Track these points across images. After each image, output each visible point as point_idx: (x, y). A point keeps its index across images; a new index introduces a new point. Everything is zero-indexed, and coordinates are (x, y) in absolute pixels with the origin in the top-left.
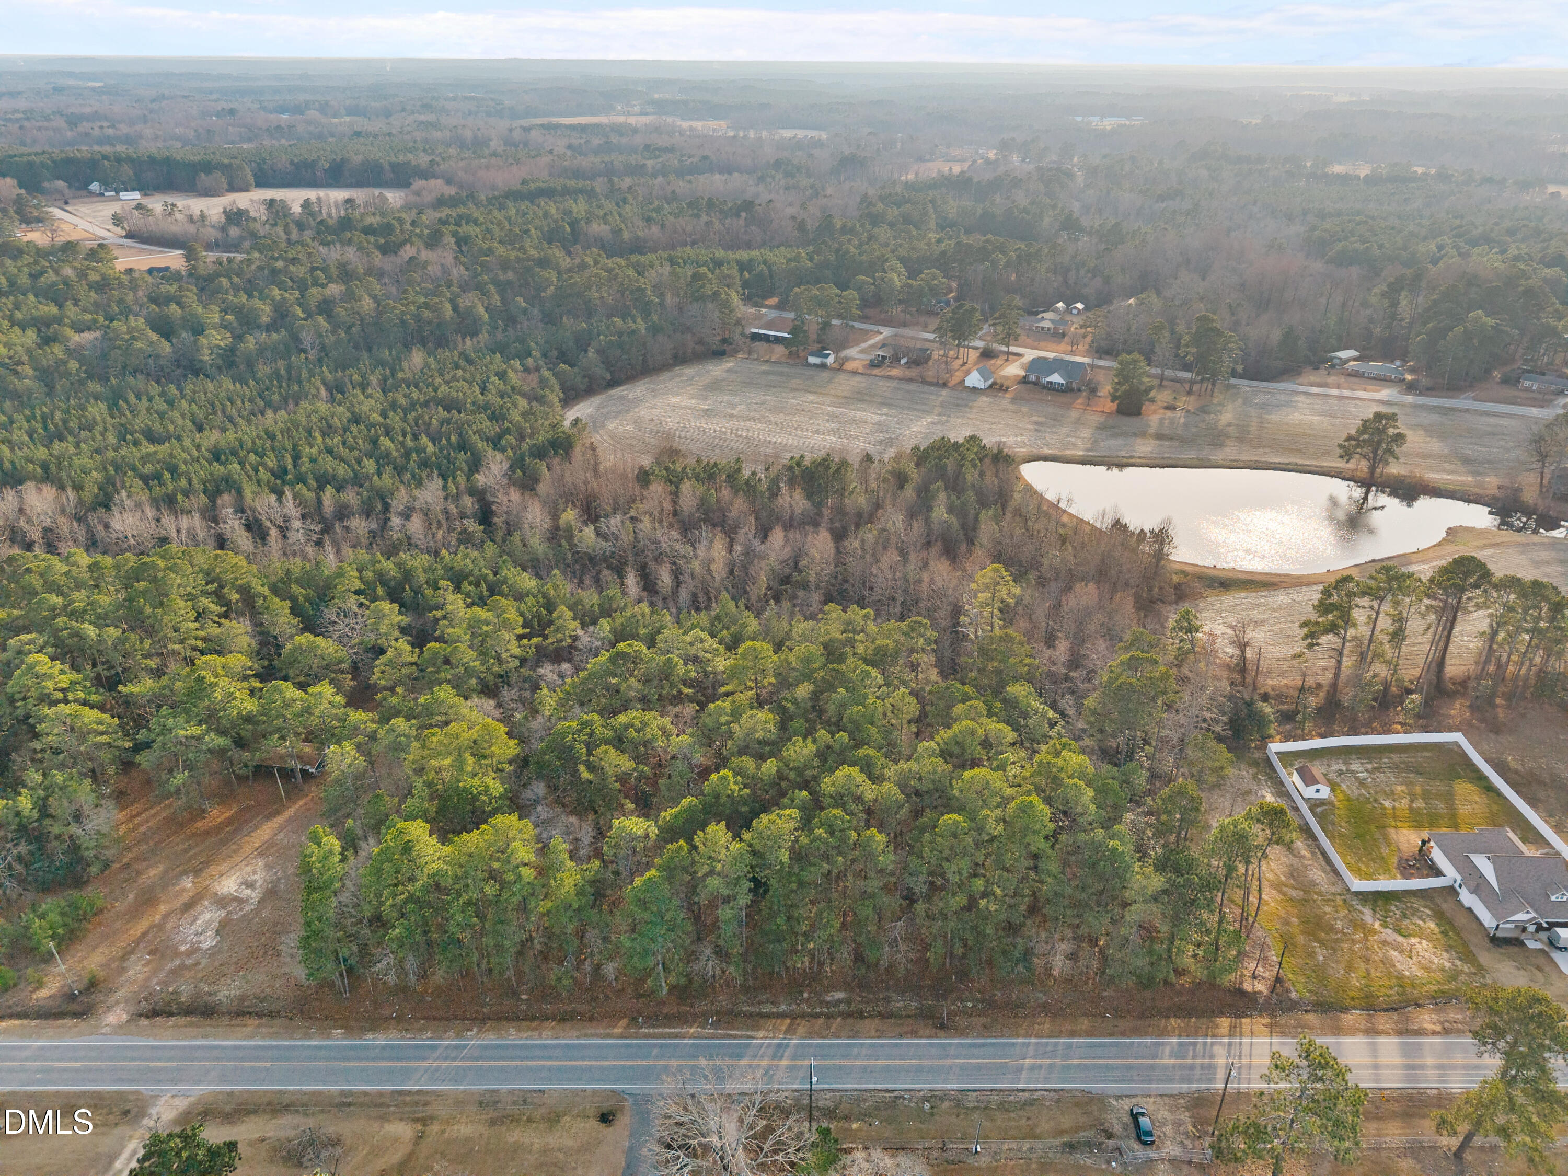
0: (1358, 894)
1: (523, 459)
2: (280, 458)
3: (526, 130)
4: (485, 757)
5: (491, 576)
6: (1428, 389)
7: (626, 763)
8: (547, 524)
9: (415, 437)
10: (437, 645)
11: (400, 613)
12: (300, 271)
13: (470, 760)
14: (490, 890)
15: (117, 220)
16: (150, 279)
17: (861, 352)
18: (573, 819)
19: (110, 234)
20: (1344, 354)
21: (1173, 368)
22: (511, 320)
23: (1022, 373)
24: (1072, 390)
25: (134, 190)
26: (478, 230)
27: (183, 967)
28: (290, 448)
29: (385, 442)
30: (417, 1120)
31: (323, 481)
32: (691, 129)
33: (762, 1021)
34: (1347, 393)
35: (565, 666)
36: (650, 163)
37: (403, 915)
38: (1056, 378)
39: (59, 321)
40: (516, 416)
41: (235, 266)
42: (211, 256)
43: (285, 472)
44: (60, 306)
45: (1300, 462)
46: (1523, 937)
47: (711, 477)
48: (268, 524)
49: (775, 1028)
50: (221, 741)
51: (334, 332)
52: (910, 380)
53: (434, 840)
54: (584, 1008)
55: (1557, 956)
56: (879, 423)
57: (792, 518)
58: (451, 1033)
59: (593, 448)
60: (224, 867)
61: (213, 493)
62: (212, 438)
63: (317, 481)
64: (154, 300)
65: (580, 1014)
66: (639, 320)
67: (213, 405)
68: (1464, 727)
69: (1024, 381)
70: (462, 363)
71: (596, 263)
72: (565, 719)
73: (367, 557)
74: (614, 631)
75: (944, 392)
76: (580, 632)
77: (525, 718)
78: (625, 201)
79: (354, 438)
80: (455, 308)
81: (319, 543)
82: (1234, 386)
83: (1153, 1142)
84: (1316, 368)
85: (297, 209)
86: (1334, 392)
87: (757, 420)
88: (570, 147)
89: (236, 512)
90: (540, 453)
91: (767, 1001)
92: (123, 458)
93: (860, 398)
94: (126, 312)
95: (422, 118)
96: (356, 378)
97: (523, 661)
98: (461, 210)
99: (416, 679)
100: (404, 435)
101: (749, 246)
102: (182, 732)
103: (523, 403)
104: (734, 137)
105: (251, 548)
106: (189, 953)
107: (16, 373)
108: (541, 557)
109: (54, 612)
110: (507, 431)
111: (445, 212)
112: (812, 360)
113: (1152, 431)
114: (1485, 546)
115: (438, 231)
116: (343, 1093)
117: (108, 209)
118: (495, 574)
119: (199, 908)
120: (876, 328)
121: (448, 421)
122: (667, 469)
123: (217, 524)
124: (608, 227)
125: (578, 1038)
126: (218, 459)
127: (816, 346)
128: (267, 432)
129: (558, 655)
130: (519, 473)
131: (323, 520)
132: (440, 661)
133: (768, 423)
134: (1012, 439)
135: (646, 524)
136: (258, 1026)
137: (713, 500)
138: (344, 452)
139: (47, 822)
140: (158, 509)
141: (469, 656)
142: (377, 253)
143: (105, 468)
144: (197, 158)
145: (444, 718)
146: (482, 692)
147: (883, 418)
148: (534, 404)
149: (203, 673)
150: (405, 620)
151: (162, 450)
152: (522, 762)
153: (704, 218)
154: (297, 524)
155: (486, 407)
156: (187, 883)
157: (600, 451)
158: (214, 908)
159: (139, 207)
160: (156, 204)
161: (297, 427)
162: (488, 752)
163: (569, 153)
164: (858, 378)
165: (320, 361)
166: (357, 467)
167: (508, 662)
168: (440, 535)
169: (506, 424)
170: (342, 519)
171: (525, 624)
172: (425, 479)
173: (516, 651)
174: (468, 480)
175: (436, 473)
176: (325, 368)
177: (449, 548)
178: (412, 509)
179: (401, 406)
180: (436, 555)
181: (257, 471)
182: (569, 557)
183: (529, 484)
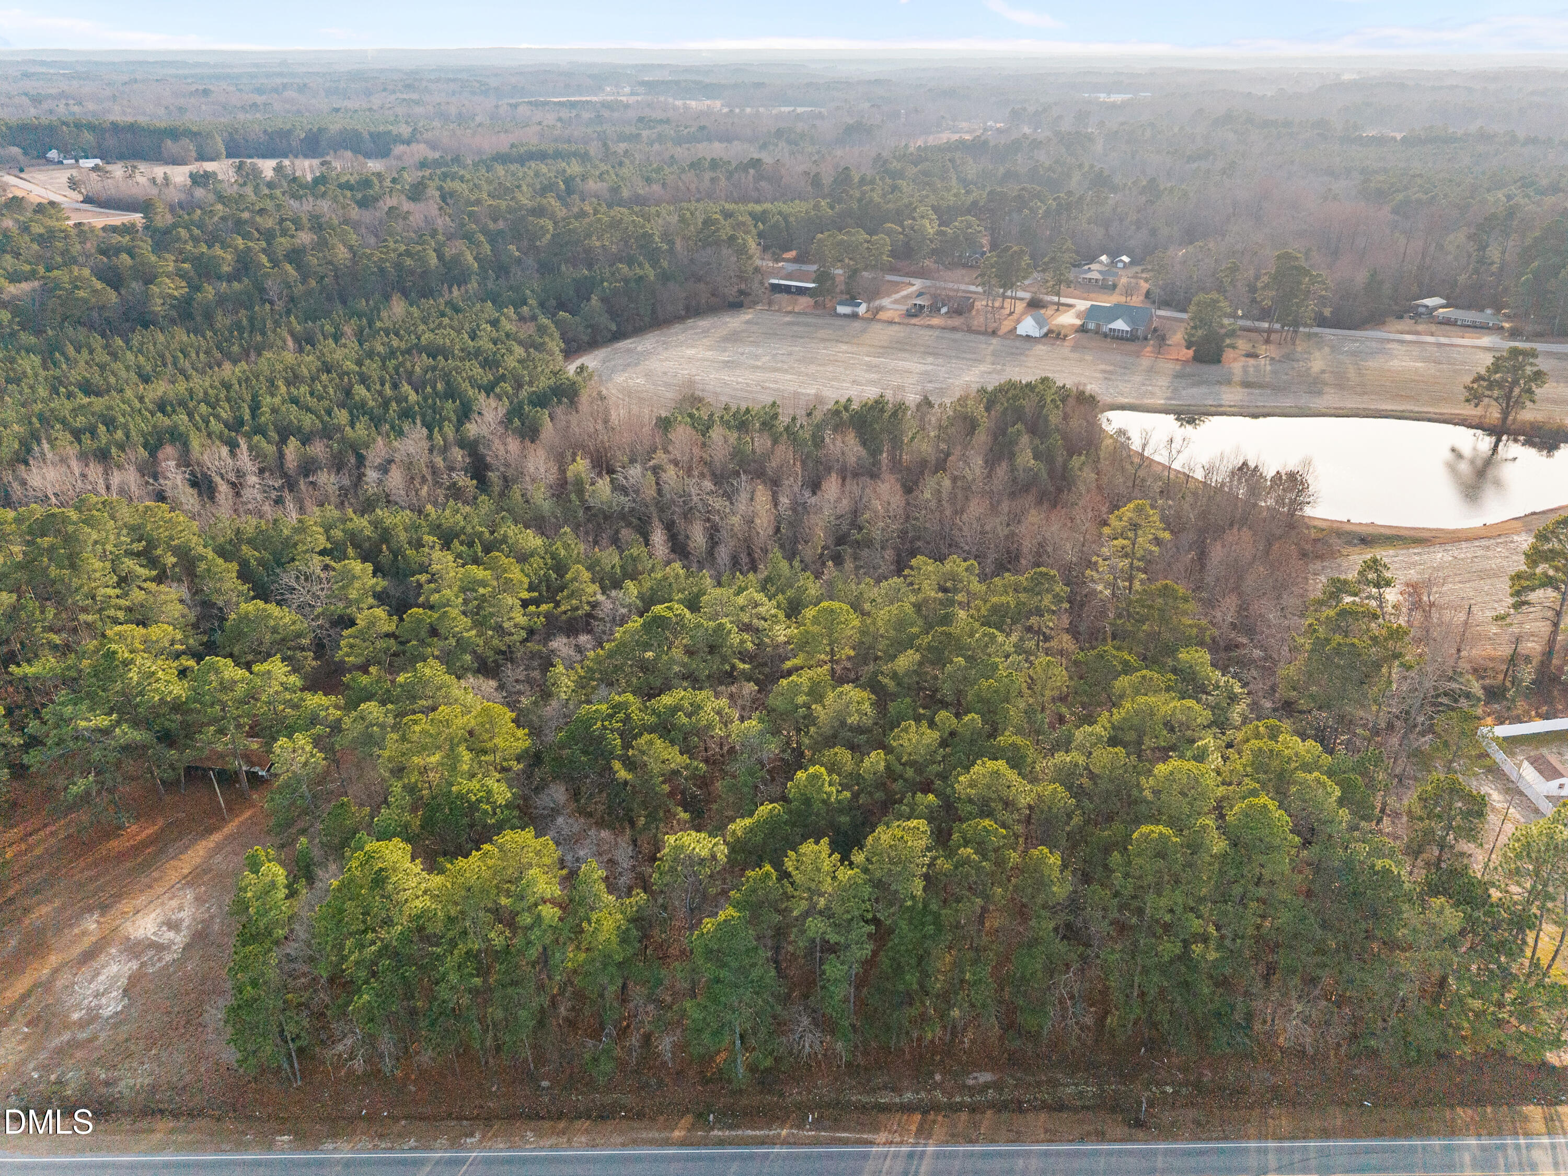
1: (521, 408)
2: (235, 408)
4: (485, 752)
5: (487, 535)
6: (1535, 335)
7: (675, 758)
8: (552, 477)
9: (395, 386)
10: (421, 610)
11: (374, 574)
12: (268, 223)
13: (466, 756)
14: (497, 937)
15: (73, 184)
16: (104, 235)
17: (896, 302)
18: (605, 834)
19: (64, 197)
20: (1429, 302)
22: (504, 270)
23: (1078, 322)
24: (1139, 338)
25: (95, 157)
26: (464, 185)
27: (74, 1044)
28: (248, 398)
29: (360, 391)
31: (285, 433)
32: (686, 107)
33: (882, 1117)
34: (1443, 340)
35: (583, 639)
36: (645, 133)
37: (374, 974)
38: (1120, 325)
40: (511, 362)
43: (242, 423)
47: (745, 425)
48: (218, 479)
49: (903, 1130)
50: (137, 736)
51: (304, 281)
52: (954, 329)
53: (417, 867)
54: (629, 1100)
56: (926, 373)
58: (443, 1141)
59: (601, 398)
60: (141, 900)
61: (153, 447)
62: (160, 389)
63: (279, 433)
64: (103, 252)
65: (623, 1108)
66: (647, 266)
67: (162, 357)
69: (1082, 329)
70: (448, 311)
71: (596, 211)
72: (589, 702)
73: (336, 514)
74: (641, 597)
75: (994, 341)
76: (600, 597)
77: (535, 703)
79: (325, 387)
80: (440, 257)
81: (279, 501)
82: (1316, 334)
84: (1400, 317)
85: (268, 173)
87: (786, 371)
88: (559, 120)
89: (178, 466)
90: (540, 401)
91: (885, 1087)
92: (52, 411)
93: (900, 347)
94: (70, 261)
95: (405, 96)
96: (329, 328)
97: (531, 632)
98: (446, 169)
99: (395, 655)
100: (383, 385)
101: (760, 199)
102: (83, 724)
103: (519, 351)
104: (730, 113)
105: (197, 507)
106: (82, 1024)
108: (547, 514)
110: (503, 378)
111: (428, 171)
112: (841, 309)
113: (1237, 379)
115: (421, 186)
118: (492, 533)
119: (103, 958)
120: (907, 280)
121: (434, 369)
122: (691, 416)
123: (156, 479)
124: (605, 185)
125: (624, 1145)
126: (163, 412)
127: (846, 294)
128: (224, 384)
129: (572, 628)
130: (517, 421)
131: (284, 475)
132: (423, 634)
133: (799, 374)
135: (671, 475)
136: (172, 1131)
137: (749, 450)
138: (312, 402)
140: (86, 464)
141: (462, 624)
142: (354, 206)
143: (29, 422)
145: (430, 702)
146: (478, 671)
147: (930, 368)
148: (533, 351)
149: (114, 647)
150: (381, 583)
151: (99, 403)
152: (534, 759)
153: (709, 176)
154: (253, 479)
155: (478, 352)
156: (91, 924)
157: (609, 403)
158: (124, 957)
159: (97, 168)
160: (118, 170)
161: (258, 377)
162: (489, 745)
163: (559, 124)
164: (895, 328)
165: (288, 312)
166: (327, 418)
167: (511, 634)
168: (424, 491)
169: (501, 371)
170: (306, 476)
171: (531, 589)
172: (406, 428)
173: (521, 619)
174: (457, 430)
175: (418, 421)
176: (292, 318)
177: (435, 504)
178: (390, 461)
179: (379, 354)
180: (420, 512)
181: (207, 423)
182: (581, 513)
183: (530, 433)
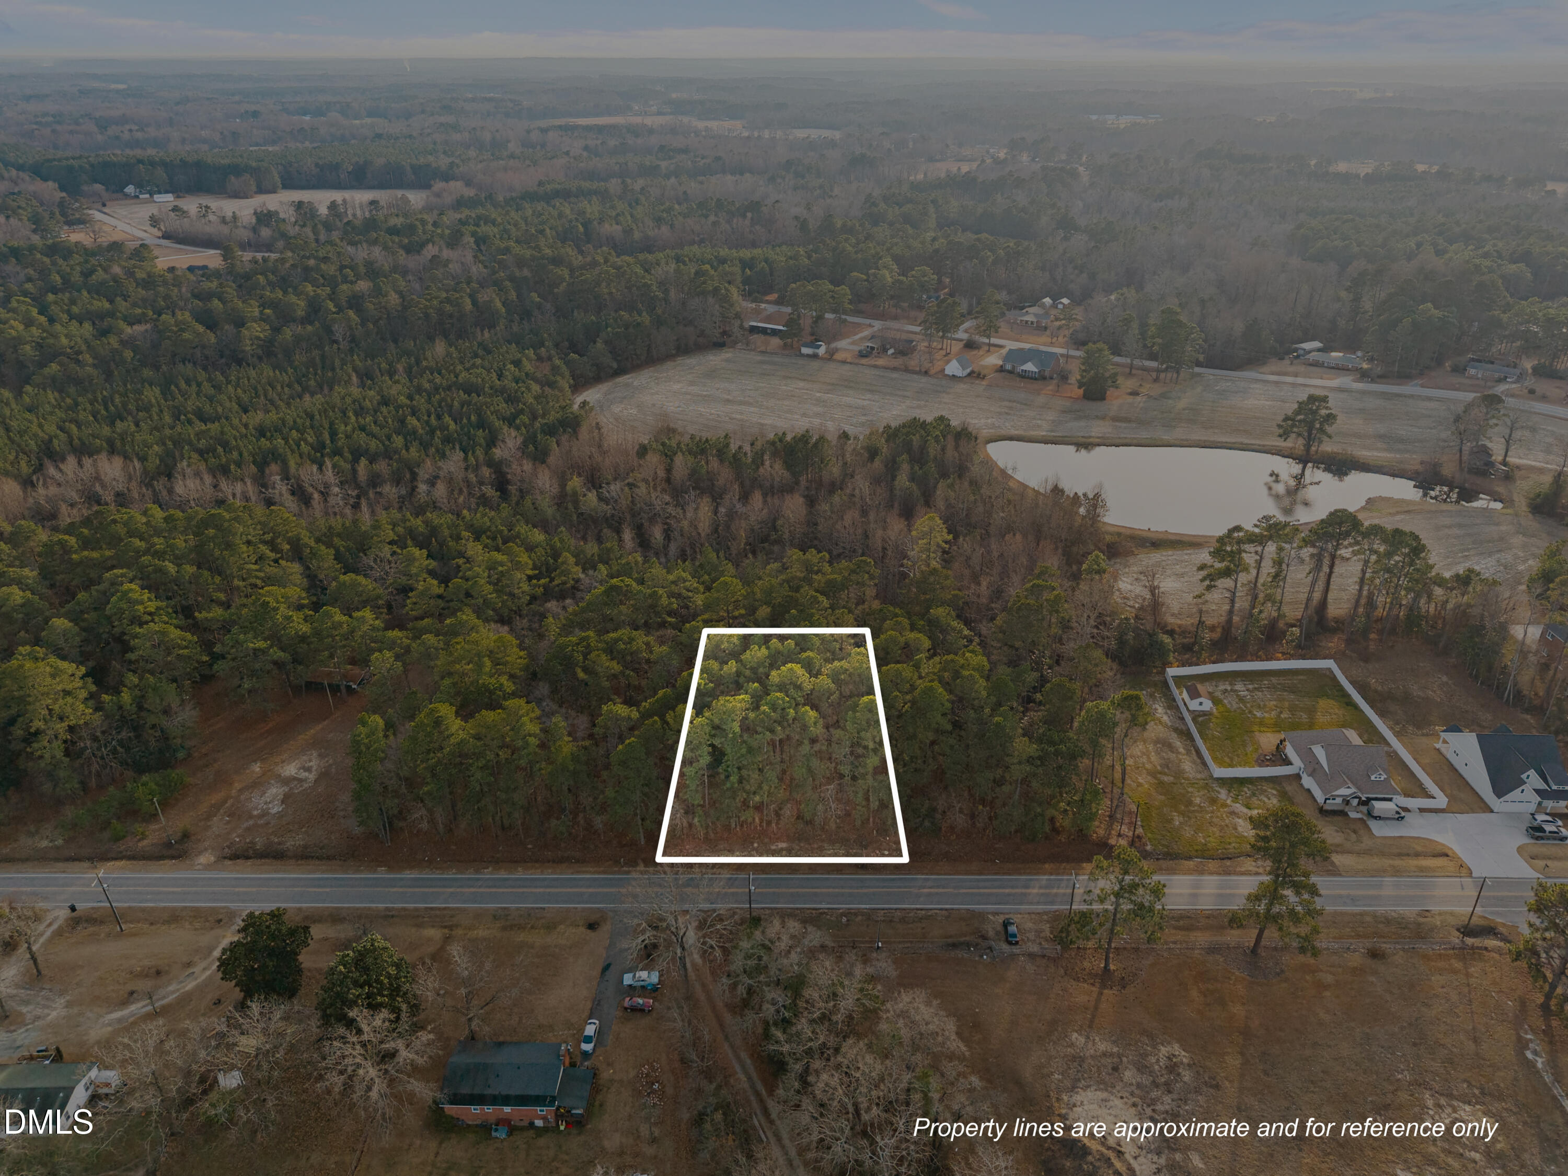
0: (1218, 779)
1: (536, 437)
2: (319, 435)
3: (544, 131)
4: (500, 663)
5: (506, 532)
6: (1380, 377)
8: (555, 490)
9: (439, 417)
10: (460, 581)
11: (428, 558)
12: (331, 269)
13: (488, 665)
15: (154, 221)
16: (192, 277)
17: (852, 343)
19: (149, 235)
20: (1307, 346)
21: (1141, 357)
22: (526, 314)
23: (1000, 363)
24: (1044, 378)
25: (167, 192)
26: (496, 230)
27: (256, 826)
28: (327, 426)
29: (412, 421)
30: (445, 927)
31: (357, 454)
32: (707, 129)
35: (568, 601)
36: (664, 164)
37: (433, 775)
38: (1030, 367)
39: (112, 314)
40: (529, 399)
41: (270, 264)
42: (247, 256)
43: (323, 446)
44: (111, 302)
45: (1246, 441)
46: (1347, 809)
47: (703, 451)
48: (311, 490)
50: (281, 655)
51: (363, 324)
52: (895, 369)
53: (458, 718)
54: (578, 854)
55: (1372, 824)
56: (863, 407)
57: (772, 487)
59: (598, 427)
60: (285, 757)
61: (262, 465)
62: (257, 418)
63: (352, 453)
64: (196, 296)
65: (574, 858)
66: (644, 314)
67: (255, 389)
68: (1338, 657)
69: (1001, 369)
70: (481, 352)
71: (606, 261)
72: (567, 636)
73: (399, 516)
74: (610, 575)
75: (924, 379)
76: (582, 576)
77: (534, 640)
78: (637, 202)
79: (385, 417)
80: (475, 303)
81: (356, 506)
82: (1199, 375)
83: (1017, 943)
84: (1282, 359)
85: (323, 211)
86: (1289, 379)
87: (750, 404)
88: (586, 148)
89: (282, 480)
90: (550, 430)
92: (179, 434)
93: (846, 385)
94: (172, 308)
95: (442, 119)
96: (384, 365)
97: (533, 597)
98: (480, 211)
99: (443, 609)
100: (429, 416)
101: (754, 245)
102: (250, 646)
103: (536, 388)
104: (748, 137)
105: (299, 510)
106: (260, 817)
107: (78, 362)
108: (550, 517)
109: (138, 553)
110: (522, 412)
111: (465, 213)
112: (805, 350)
113: (1112, 414)
114: (1398, 513)
115: (459, 231)
116: (387, 909)
117: (144, 211)
118: (510, 531)
119: (266, 785)
120: (868, 321)
121: (469, 403)
122: (663, 444)
123: (266, 489)
124: (619, 228)
125: (572, 873)
126: (263, 435)
127: (809, 339)
128: (307, 414)
129: (561, 595)
130: (531, 447)
131: (358, 486)
132: (462, 596)
133: (761, 407)
134: (983, 421)
135: (642, 490)
136: (319, 865)
137: (704, 471)
138: (375, 429)
139: (143, 714)
140: (214, 477)
141: (487, 590)
142: (402, 252)
143: (164, 444)
144: (226, 161)
146: (497, 620)
147: (866, 403)
148: (546, 389)
149: (267, 599)
150: (433, 564)
151: (214, 427)
152: (530, 670)
153: (712, 218)
154: (336, 490)
155: (502, 391)
157: (604, 430)
158: (279, 785)
159: (175, 209)
160: (191, 205)
161: (333, 408)
162: (503, 660)
163: (585, 154)
164: (847, 367)
165: (351, 351)
166: (387, 443)
167: (519, 598)
168: (461, 499)
169: (521, 406)
170: (375, 486)
171: (534, 568)
172: (448, 453)
173: (525, 587)
174: (486, 454)
175: (457, 447)
176: (355, 357)
177: (469, 509)
178: (437, 477)
179: (426, 390)
180: (458, 515)
181: (299, 446)
182: (575, 517)
183: (540, 457)
